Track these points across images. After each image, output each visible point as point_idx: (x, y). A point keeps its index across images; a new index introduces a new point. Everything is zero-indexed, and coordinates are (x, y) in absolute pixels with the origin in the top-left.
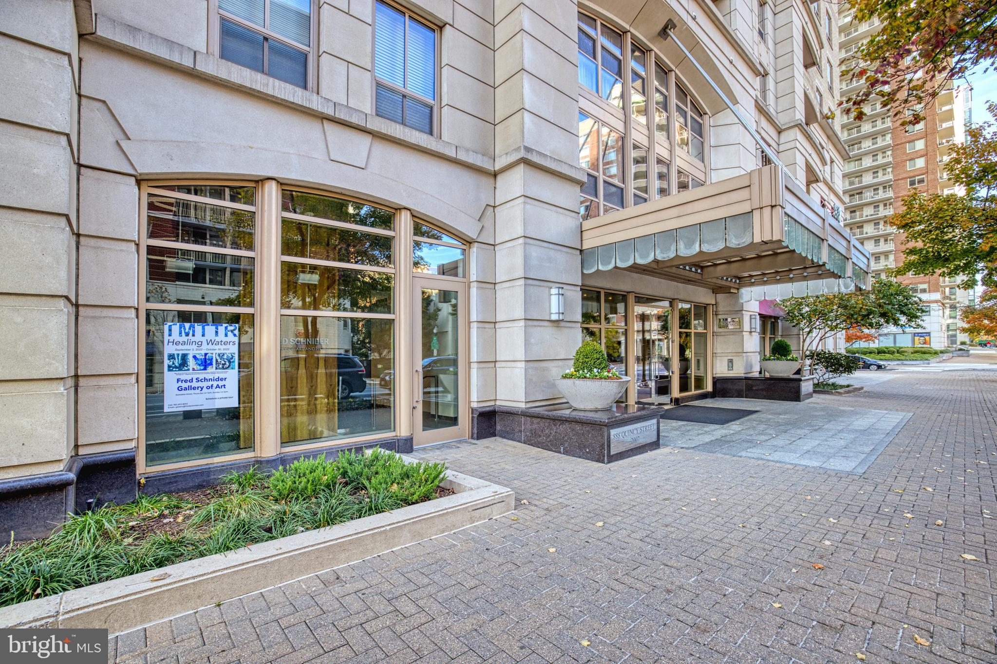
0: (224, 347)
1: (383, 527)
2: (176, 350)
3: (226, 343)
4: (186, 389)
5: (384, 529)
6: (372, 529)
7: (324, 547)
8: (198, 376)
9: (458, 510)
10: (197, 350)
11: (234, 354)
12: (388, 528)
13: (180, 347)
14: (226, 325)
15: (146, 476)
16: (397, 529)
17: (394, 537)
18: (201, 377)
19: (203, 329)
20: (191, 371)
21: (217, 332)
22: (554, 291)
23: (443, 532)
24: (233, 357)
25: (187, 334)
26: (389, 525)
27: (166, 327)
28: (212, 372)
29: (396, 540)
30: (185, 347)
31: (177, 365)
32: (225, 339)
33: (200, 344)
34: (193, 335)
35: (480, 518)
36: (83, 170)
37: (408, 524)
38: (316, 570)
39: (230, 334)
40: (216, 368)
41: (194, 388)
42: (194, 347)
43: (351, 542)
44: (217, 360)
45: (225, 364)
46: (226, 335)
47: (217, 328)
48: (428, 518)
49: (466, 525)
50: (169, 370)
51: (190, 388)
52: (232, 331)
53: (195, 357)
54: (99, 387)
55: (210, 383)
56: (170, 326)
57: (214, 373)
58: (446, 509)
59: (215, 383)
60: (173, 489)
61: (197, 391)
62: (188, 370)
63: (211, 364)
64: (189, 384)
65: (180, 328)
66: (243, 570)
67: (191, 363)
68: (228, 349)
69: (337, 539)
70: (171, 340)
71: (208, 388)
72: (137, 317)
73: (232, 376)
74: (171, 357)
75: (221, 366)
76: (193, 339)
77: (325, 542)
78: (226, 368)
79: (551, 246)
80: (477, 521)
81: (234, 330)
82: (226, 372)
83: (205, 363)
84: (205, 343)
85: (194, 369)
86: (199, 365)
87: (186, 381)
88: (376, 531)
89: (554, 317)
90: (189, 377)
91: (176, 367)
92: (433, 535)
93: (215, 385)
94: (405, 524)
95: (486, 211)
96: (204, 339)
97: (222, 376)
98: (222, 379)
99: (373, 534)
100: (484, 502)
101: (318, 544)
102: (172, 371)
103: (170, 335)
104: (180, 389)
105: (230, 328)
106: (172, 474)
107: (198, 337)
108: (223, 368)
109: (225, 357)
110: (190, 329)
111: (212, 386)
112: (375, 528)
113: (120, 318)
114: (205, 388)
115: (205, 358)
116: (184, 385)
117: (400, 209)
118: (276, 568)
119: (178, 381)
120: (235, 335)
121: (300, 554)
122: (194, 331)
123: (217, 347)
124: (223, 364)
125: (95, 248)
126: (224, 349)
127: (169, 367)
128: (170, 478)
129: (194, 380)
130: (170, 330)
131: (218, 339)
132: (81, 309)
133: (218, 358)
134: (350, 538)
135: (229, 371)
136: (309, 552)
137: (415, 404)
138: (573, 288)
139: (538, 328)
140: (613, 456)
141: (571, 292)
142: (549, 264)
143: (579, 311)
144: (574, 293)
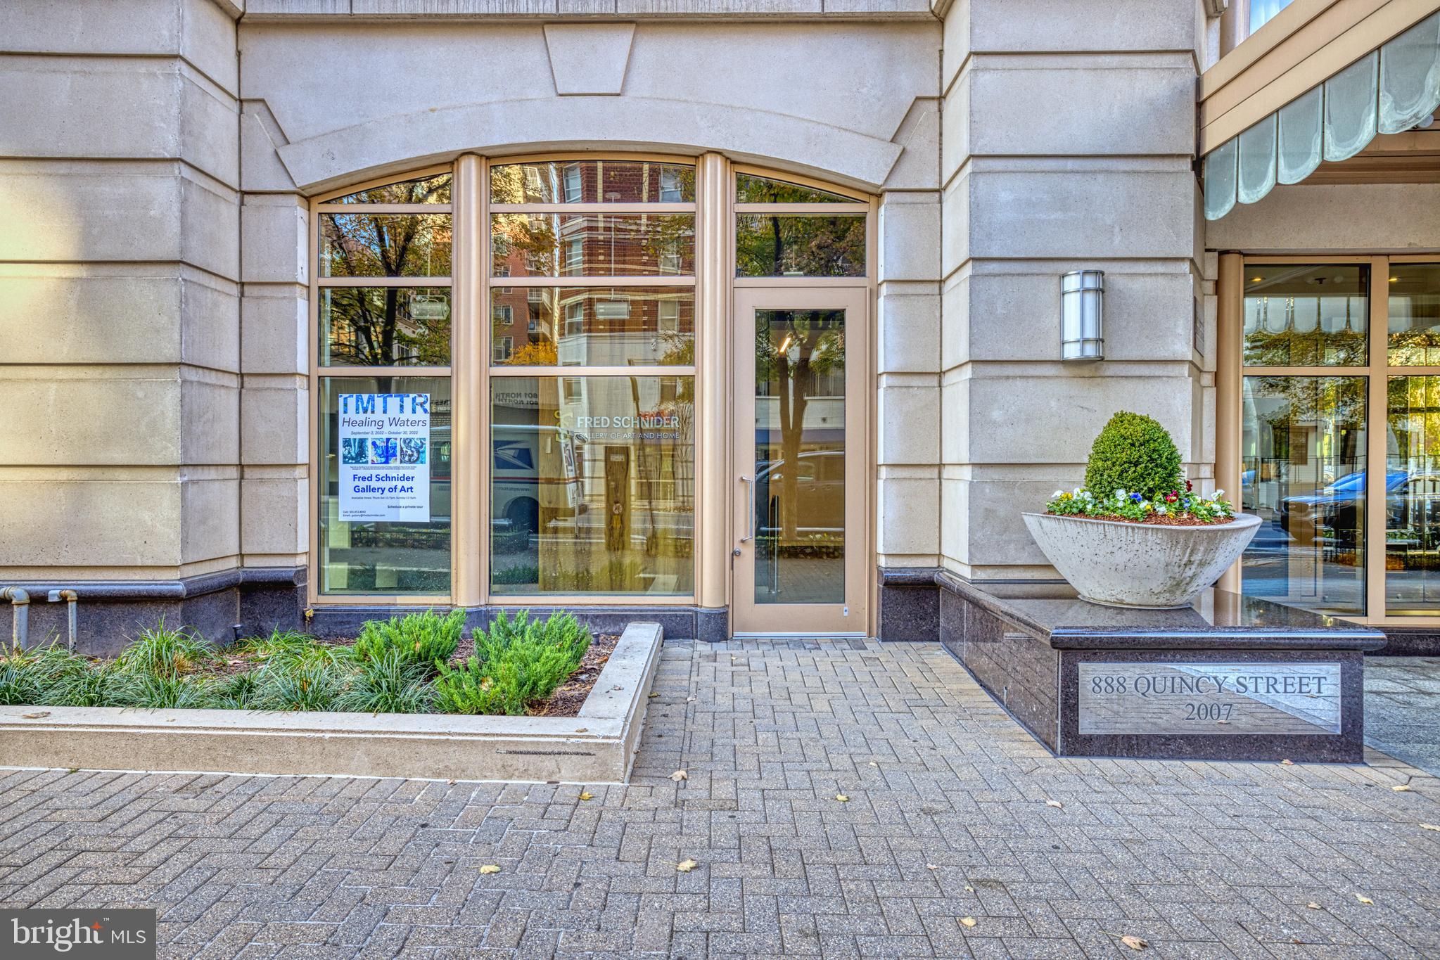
0: (411, 428)
1: (323, 731)
2: (353, 433)
3: (413, 423)
4: (363, 490)
5: (320, 735)
6: (302, 730)
7: (220, 736)
8: (377, 472)
9: (473, 742)
10: (377, 433)
11: (424, 439)
12: (328, 735)
13: (357, 429)
14: (412, 396)
15: (317, 607)
16: (347, 742)
17: (338, 756)
18: (382, 473)
19: (385, 402)
20: (370, 464)
21: (402, 406)
22: (1072, 283)
23: (439, 775)
24: (422, 444)
25: (365, 411)
26: (334, 731)
27: (341, 400)
28: (396, 467)
29: (342, 761)
30: (363, 429)
31: (353, 455)
32: (412, 417)
33: (380, 424)
34: (373, 412)
35: (525, 773)
36: (247, 198)
37: (365, 739)
38: (207, 768)
39: (418, 408)
40: (401, 462)
41: (374, 490)
42: (374, 428)
43: (261, 740)
44: (402, 449)
45: (412, 455)
46: (414, 411)
47: (402, 401)
48: (406, 740)
49: (492, 778)
50: (345, 462)
51: (368, 489)
52: (422, 405)
53: (374, 444)
54: (262, 481)
55: (394, 483)
56: (346, 399)
57: (398, 468)
58: (449, 734)
59: (400, 484)
60: (345, 631)
61: (377, 494)
62: (367, 462)
63: (394, 455)
64: (367, 483)
65: (357, 401)
66: (107, 734)
67: (370, 452)
68: (416, 433)
69: (243, 729)
70: (347, 420)
71: (391, 490)
72: (309, 389)
73: (421, 472)
74: (347, 443)
75: (407, 458)
76: (373, 417)
77: (224, 729)
78: (414, 462)
79: (1070, 164)
80: (520, 777)
81: (425, 403)
82: (413, 469)
83: (387, 453)
84: (386, 423)
85: (373, 462)
86: (380, 456)
87: (364, 479)
88: (306, 735)
89: (1072, 352)
90: (366, 473)
91: (352, 458)
92: (415, 774)
93: (399, 488)
94: (360, 739)
95: (915, 115)
96: (385, 417)
97: (408, 473)
98: (408, 479)
99: (299, 738)
100: (538, 743)
101: (214, 728)
102: (347, 463)
103: (345, 412)
104: (357, 489)
105: (420, 400)
106: (345, 610)
107: (378, 415)
108: (410, 461)
109: (412, 444)
110: (368, 402)
111: (396, 488)
112: (308, 730)
113: (282, 389)
114: (386, 491)
115: (387, 446)
116: (363, 484)
117: (702, 155)
118: (150, 746)
119: (355, 477)
120: (425, 411)
121: (184, 735)
122: (373, 406)
123: (402, 429)
124: (411, 456)
125: (258, 298)
126: (411, 433)
127: (345, 457)
128: (342, 616)
129: (374, 478)
130: (346, 405)
131: (403, 417)
132: (246, 379)
133: (403, 446)
134: (264, 733)
135: (418, 466)
136: (196, 735)
137: (738, 547)
138: (1159, 268)
139: (1019, 383)
140: (1089, 739)
141: (1148, 279)
142: (1059, 215)
143: (1180, 331)
144: (1162, 281)
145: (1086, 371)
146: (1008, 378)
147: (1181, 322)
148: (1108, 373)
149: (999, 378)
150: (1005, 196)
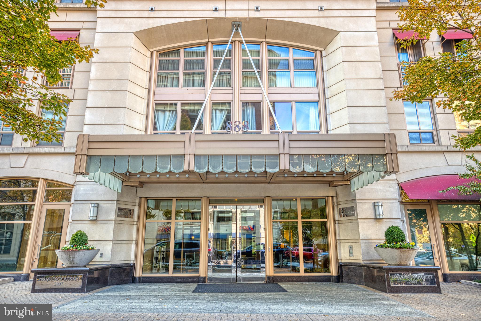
117: (40, 179)
137: (35, 260)
138: (110, 202)
139: (80, 224)
140: (37, 289)
141: (107, 204)
142: (92, 192)
143: (113, 214)
144: (110, 204)
145: (94, 222)
146: (78, 223)
147: (113, 212)
148: (99, 222)
149: (77, 223)
150: (82, 189)
